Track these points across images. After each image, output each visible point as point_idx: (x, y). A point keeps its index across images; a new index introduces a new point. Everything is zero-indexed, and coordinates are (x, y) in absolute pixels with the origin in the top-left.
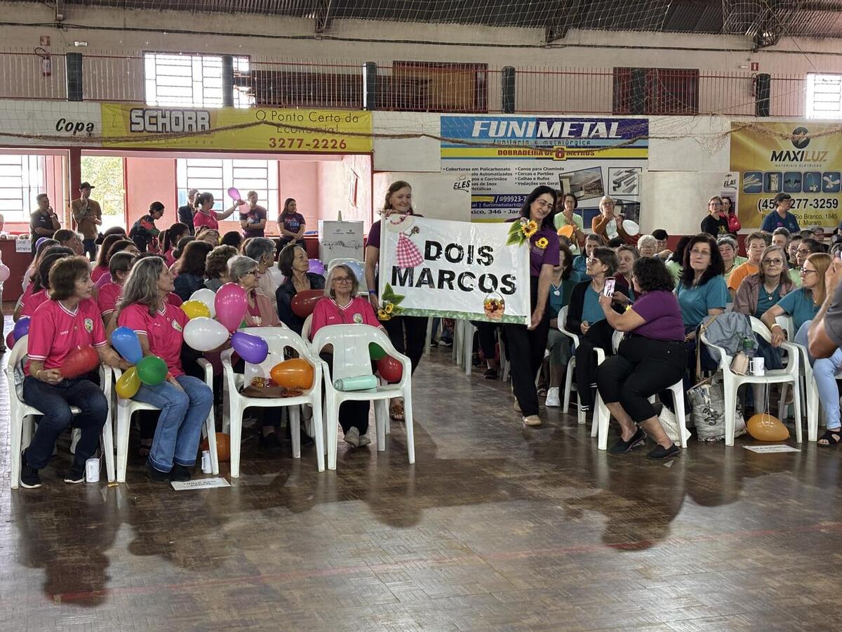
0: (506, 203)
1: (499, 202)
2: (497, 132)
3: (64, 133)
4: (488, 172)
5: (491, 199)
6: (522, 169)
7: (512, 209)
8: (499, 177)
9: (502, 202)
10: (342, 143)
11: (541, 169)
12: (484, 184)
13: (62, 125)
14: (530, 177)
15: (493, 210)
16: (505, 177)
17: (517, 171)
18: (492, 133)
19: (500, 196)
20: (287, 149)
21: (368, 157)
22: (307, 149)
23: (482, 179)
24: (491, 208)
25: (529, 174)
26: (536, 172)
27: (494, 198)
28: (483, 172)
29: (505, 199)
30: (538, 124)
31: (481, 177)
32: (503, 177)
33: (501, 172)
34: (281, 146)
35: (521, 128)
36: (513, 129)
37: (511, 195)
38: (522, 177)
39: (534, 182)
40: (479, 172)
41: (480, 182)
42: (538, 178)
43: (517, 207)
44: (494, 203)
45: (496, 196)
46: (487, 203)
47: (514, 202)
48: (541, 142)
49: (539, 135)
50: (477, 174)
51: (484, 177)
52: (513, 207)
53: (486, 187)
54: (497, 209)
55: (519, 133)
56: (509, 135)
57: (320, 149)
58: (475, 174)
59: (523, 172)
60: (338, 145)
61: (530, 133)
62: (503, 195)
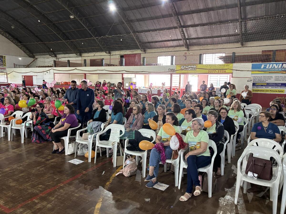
0: (271, 85)
1: (268, 85)
2: (269, 67)
3: (169, 71)
4: (265, 77)
5: (266, 84)
6: (276, 76)
7: (272, 87)
8: (269, 78)
9: (269, 85)
10: (225, 71)
11: (283, 77)
12: (264, 80)
13: (169, 69)
14: (279, 78)
15: (266, 87)
16: (271, 78)
17: (275, 77)
18: (267, 67)
19: (269, 83)
20: (212, 73)
21: (232, 74)
22: (216, 73)
23: (263, 79)
24: (265, 86)
25: (278, 78)
26: (281, 77)
27: (267, 84)
28: (264, 77)
29: (270, 84)
30: (282, 65)
31: (263, 78)
32: (270, 78)
33: (269, 77)
34: (211, 72)
35: (277, 66)
36: (274, 66)
37: (272, 83)
38: (276, 78)
39: (280, 80)
40: (262, 77)
41: (262, 80)
42: (282, 79)
43: (274, 86)
44: (267, 85)
45: (267, 83)
46: (264, 85)
47: (273, 85)
48: (283, 69)
49: (283, 67)
50: (262, 78)
51: (264, 79)
52: (273, 86)
53: (264, 81)
54: (267, 87)
55: (276, 67)
56: (273, 68)
57: (220, 73)
58: (261, 78)
59: (276, 77)
60: (224, 71)
61: (280, 67)
62: (270, 83)
